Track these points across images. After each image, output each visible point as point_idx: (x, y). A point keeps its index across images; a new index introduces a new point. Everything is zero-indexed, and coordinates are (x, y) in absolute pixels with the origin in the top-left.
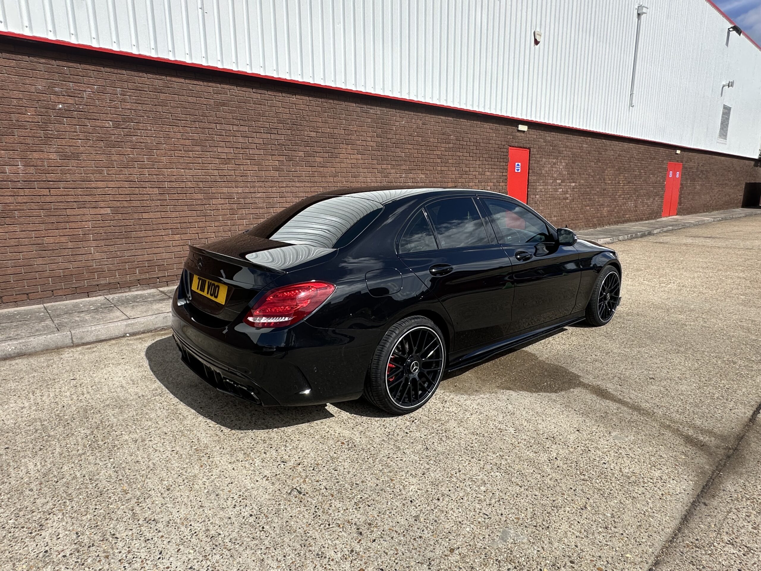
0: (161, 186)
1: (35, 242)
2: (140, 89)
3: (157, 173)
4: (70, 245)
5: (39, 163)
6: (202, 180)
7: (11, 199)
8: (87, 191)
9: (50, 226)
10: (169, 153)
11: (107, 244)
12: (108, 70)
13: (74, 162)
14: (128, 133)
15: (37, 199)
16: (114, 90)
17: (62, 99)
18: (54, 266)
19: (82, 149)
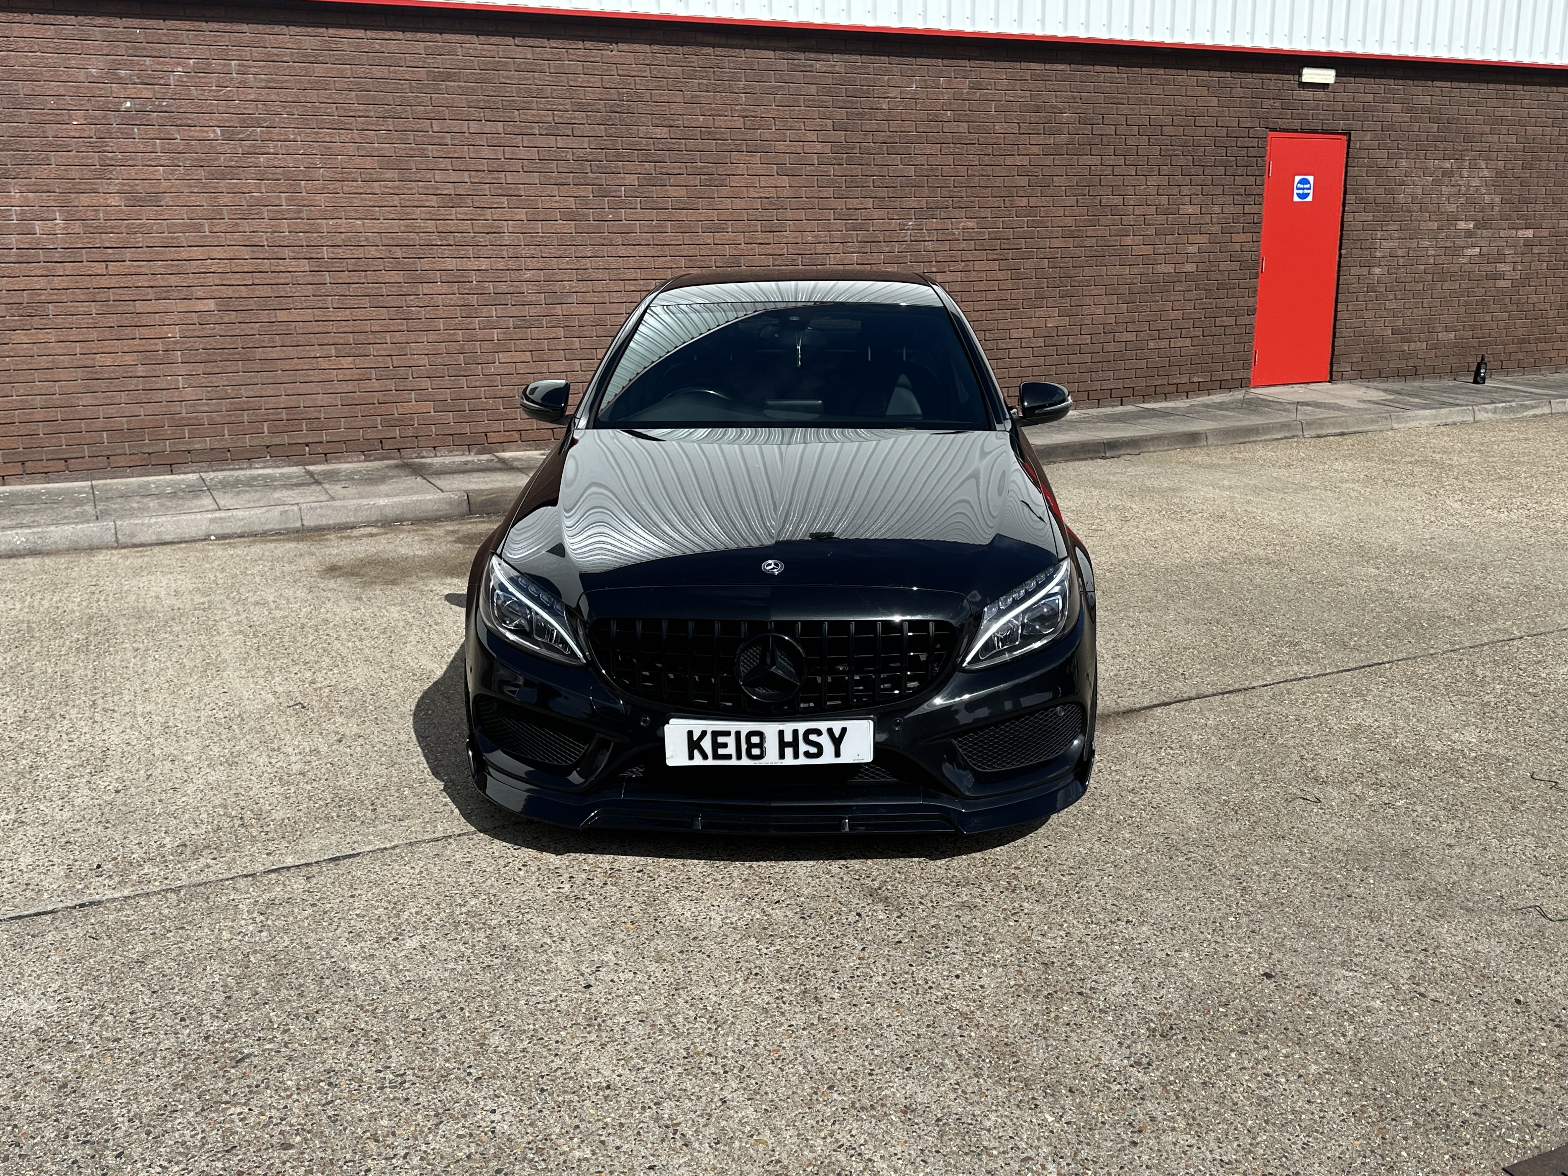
0: (314, 256)
1: (80, 363)
2: (275, 58)
3: (307, 228)
4: (141, 370)
5: (90, 214)
6: (401, 242)
7: (42, 283)
8: (173, 266)
9: (107, 334)
10: (331, 187)
11: (208, 370)
12: (215, 26)
13: (150, 211)
14: (251, 150)
15: (86, 282)
16: (225, 65)
17: (131, 90)
18: (112, 410)
19: (165, 183)
